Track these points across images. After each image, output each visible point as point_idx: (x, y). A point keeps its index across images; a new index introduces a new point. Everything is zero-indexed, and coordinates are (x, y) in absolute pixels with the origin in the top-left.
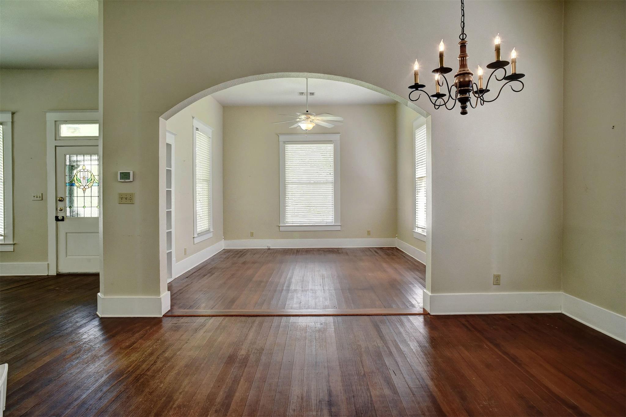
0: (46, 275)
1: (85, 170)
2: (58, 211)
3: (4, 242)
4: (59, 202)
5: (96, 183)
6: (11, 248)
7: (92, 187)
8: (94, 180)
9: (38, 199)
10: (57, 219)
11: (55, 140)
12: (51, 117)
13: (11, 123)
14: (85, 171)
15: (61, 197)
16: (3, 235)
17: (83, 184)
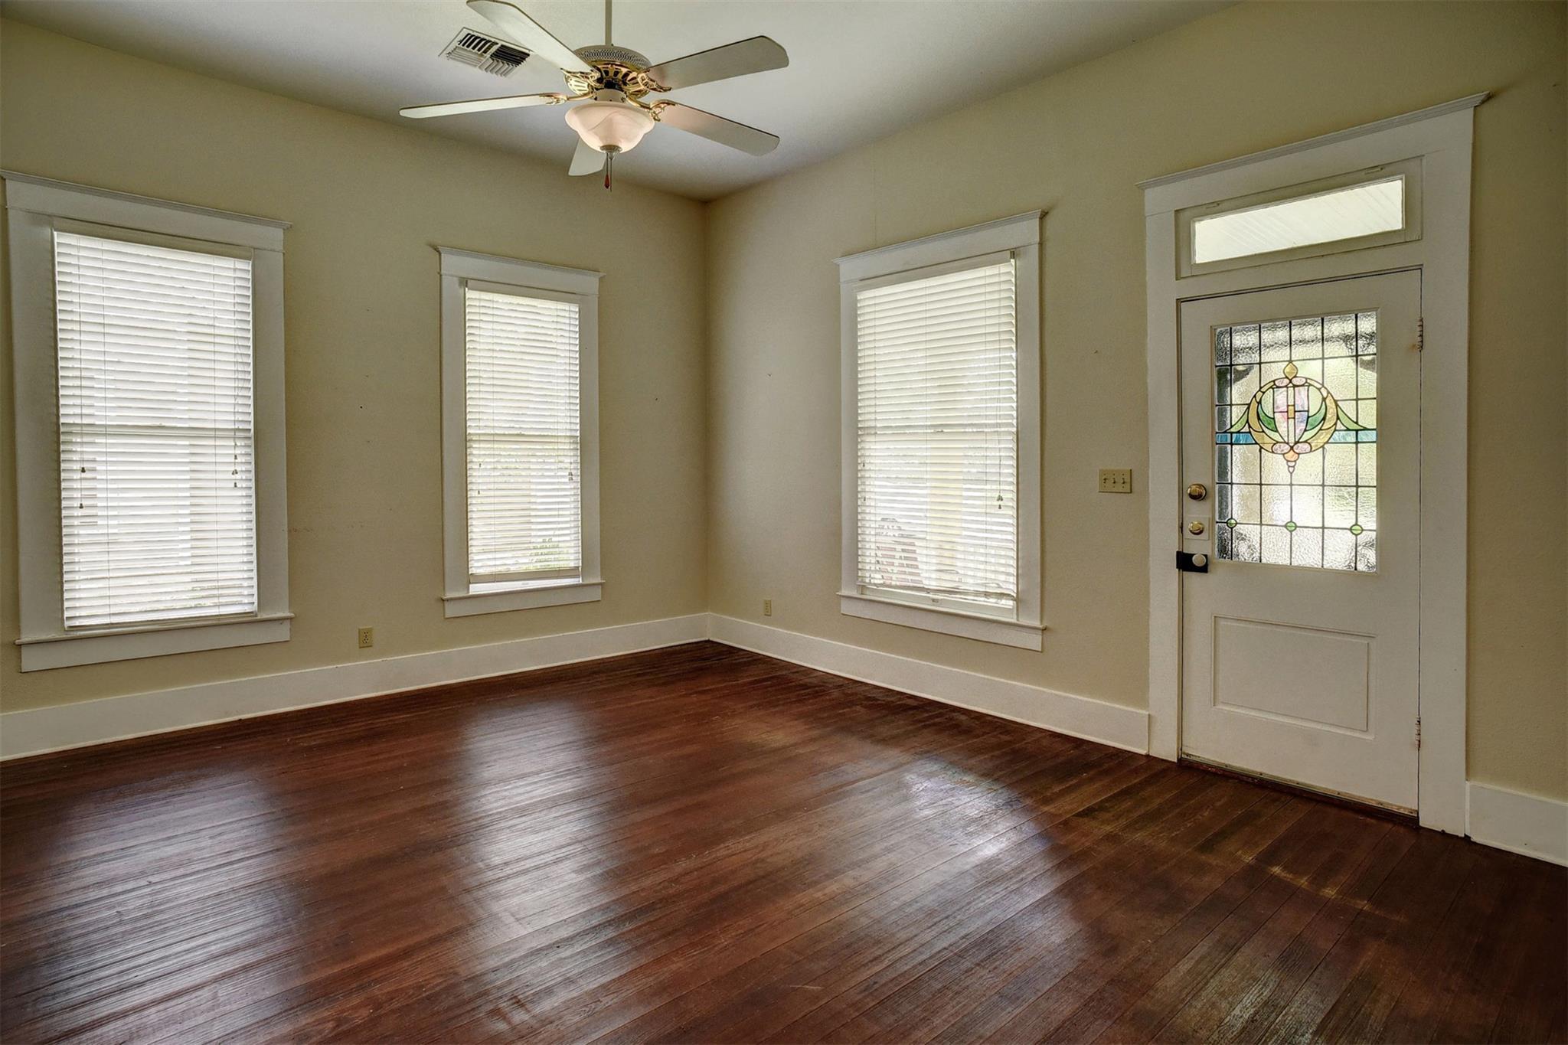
0: (1143, 752)
1: (1295, 381)
2: (1187, 534)
3: (1018, 620)
4: (1192, 506)
5: (1348, 430)
6: (1034, 642)
7: (1326, 446)
8: (1338, 418)
9: (1119, 488)
10: (1185, 562)
11: (1177, 279)
12: (1159, 201)
13: (1037, 246)
14: (1295, 386)
15: (1200, 486)
16: (1015, 595)
17: (1284, 434)
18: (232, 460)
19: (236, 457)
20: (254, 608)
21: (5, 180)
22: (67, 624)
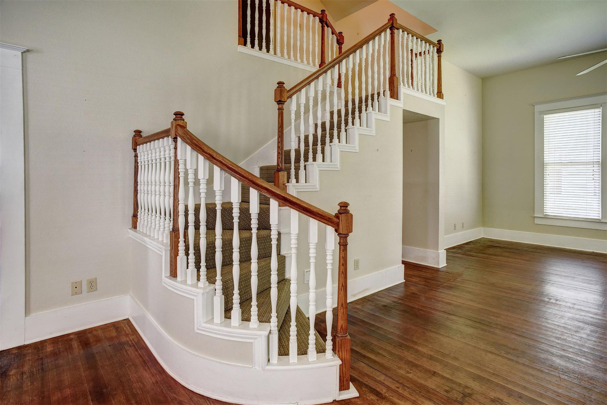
18: (592, 171)
19: (593, 170)
20: (600, 218)
21: (534, 106)
22: (545, 214)
